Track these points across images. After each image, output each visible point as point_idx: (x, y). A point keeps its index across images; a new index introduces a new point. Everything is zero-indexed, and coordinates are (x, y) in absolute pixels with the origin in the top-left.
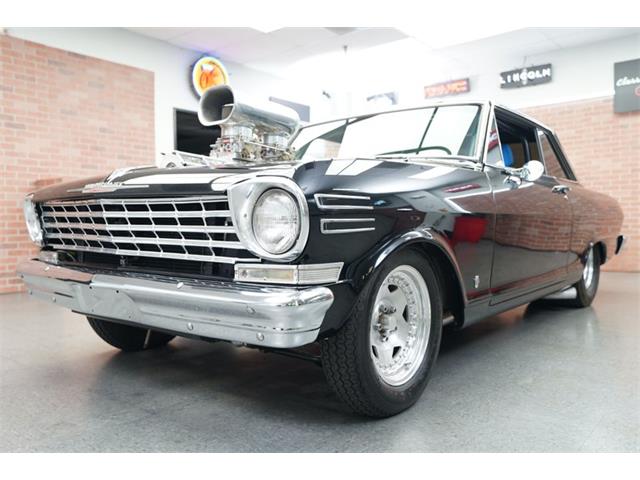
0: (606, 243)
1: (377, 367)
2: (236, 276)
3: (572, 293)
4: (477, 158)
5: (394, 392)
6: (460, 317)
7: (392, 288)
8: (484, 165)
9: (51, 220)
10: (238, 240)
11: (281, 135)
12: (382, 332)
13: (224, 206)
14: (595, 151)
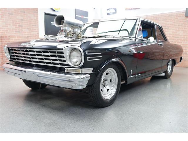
0: (176, 60)
1: (102, 95)
2: (65, 71)
3: (163, 74)
4: (134, 36)
5: (106, 101)
6: (126, 82)
7: (107, 74)
8: (136, 38)
9: (13, 53)
10: (66, 62)
11: (78, 29)
12: (104, 85)
13: (62, 53)
14: (179, 29)
